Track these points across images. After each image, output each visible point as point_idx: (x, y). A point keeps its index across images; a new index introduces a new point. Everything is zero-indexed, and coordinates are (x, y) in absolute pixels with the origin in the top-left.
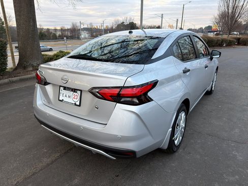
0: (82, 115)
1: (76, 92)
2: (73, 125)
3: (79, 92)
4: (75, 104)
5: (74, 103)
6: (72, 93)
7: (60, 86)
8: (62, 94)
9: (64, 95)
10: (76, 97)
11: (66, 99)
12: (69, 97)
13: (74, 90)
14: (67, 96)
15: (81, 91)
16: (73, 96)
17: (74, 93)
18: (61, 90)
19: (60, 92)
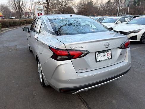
0: (114, 63)
2: (115, 69)
3: (110, 51)
5: (108, 58)
7: (96, 52)
8: (98, 57)
9: (100, 57)
10: (108, 54)
11: (101, 59)
12: (104, 56)
13: (107, 51)
14: (102, 56)
15: (111, 50)
16: (107, 55)
17: (107, 53)
18: (97, 55)
19: (97, 56)
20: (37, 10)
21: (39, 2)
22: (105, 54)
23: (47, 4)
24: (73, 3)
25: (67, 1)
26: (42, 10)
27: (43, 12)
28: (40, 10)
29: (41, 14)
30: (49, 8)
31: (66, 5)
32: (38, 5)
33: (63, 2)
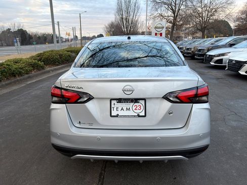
1: (139, 102)
3: (142, 102)
4: (139, 116)
5: (136, 114)
6: (132, 104)
7: (111, 100)
8: (115, 109)
9: (120, 109)
10: (138, 108)
11: (121, 113)
12: (128, 109)
13: (136, 100)
14: (125, 109)
15: (144, 99)
16: (134, 108)
17: (136, 104)
18: (112, 104)
19: (112, 106)
20: (156, 28)
21: (162, 16)
22: (130, 105)
23: (174, 17)
24: (228, 12)
25: (214, 10)
26: (163, 28)
27: (164, 31)
28: (159, 28)
29: (161, 34)
30: (177, 25)
31: (211, 16)
32: (158, 20)
33: (207, 12)
